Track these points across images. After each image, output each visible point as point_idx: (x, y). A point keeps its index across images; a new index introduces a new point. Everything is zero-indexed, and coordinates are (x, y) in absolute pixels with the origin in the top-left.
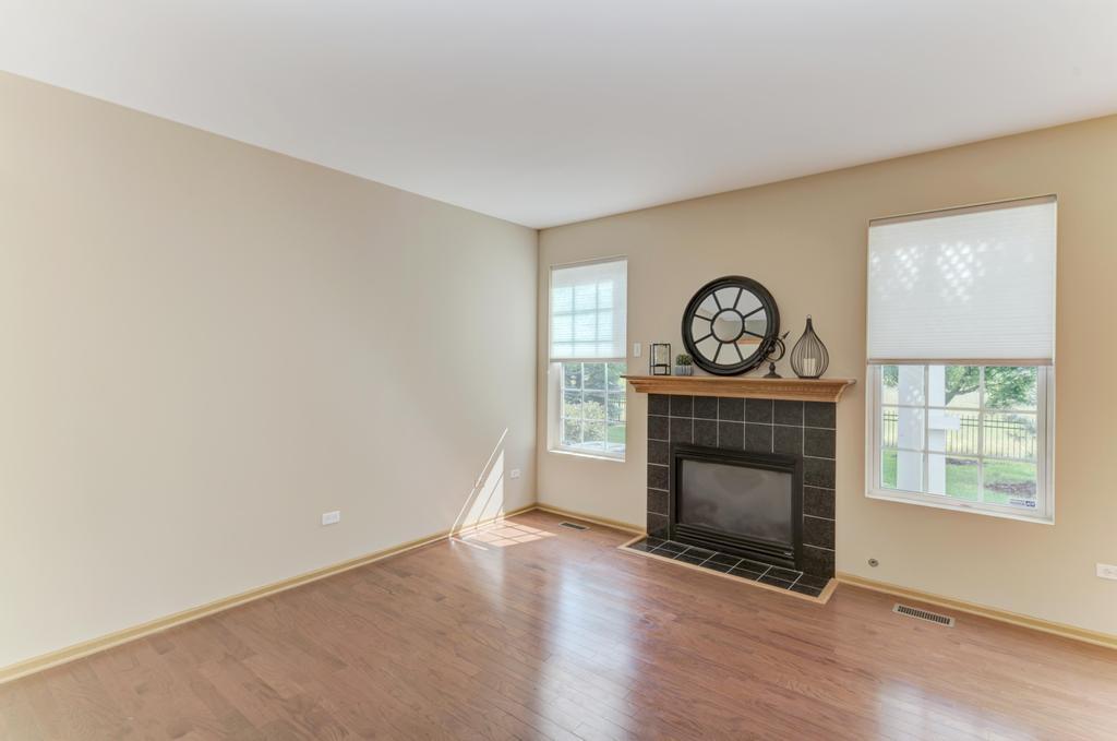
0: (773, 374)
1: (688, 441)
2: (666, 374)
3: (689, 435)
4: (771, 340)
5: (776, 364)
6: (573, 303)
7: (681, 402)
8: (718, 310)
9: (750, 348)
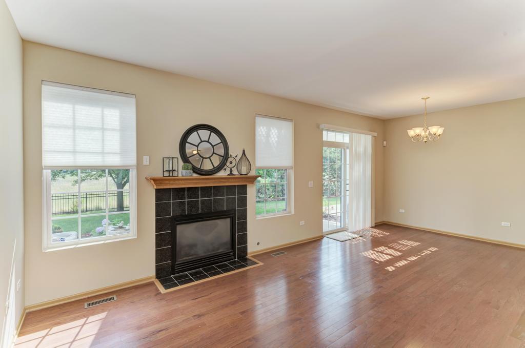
0: (231, 174)
1: (184, 214)
2: (169, 176)
3: (184, 210)
4: (226, 157)
5: (233, 169)
6: (74, 118)
7: (179, 192)
8: (200, 141)
9: (216, 161)
